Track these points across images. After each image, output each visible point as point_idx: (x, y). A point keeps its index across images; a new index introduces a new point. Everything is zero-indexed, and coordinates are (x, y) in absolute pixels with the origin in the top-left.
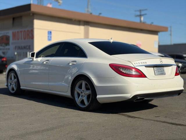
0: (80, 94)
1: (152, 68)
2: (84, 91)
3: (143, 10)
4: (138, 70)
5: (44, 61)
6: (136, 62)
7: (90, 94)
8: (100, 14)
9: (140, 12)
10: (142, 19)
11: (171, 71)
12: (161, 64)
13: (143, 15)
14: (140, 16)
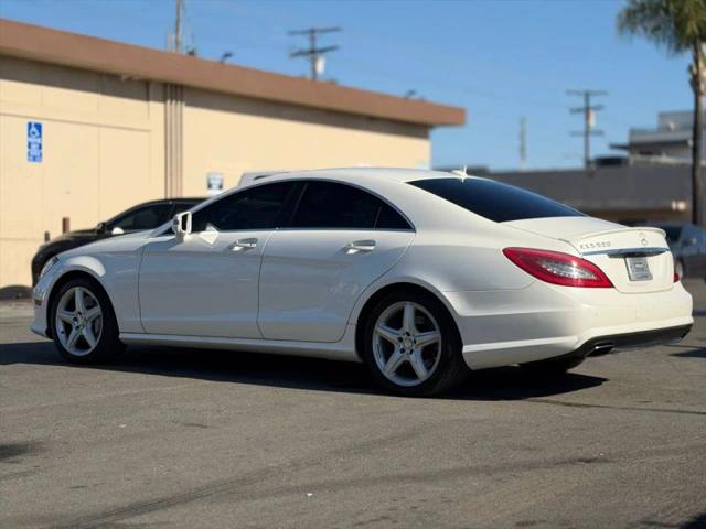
0: (396, 347)
1: (622, 260)
2: (409, 335)
3: (324, 31)
4: (586, 265)
5: (235, 244)
6: (583, 243)
7: (436, 344)
8: (227, 55)
9: (313, 39)
10: (321, 66)
11: (663, 265)
12: (642, 246)
13: (323, 51)
14: (313, 53)
